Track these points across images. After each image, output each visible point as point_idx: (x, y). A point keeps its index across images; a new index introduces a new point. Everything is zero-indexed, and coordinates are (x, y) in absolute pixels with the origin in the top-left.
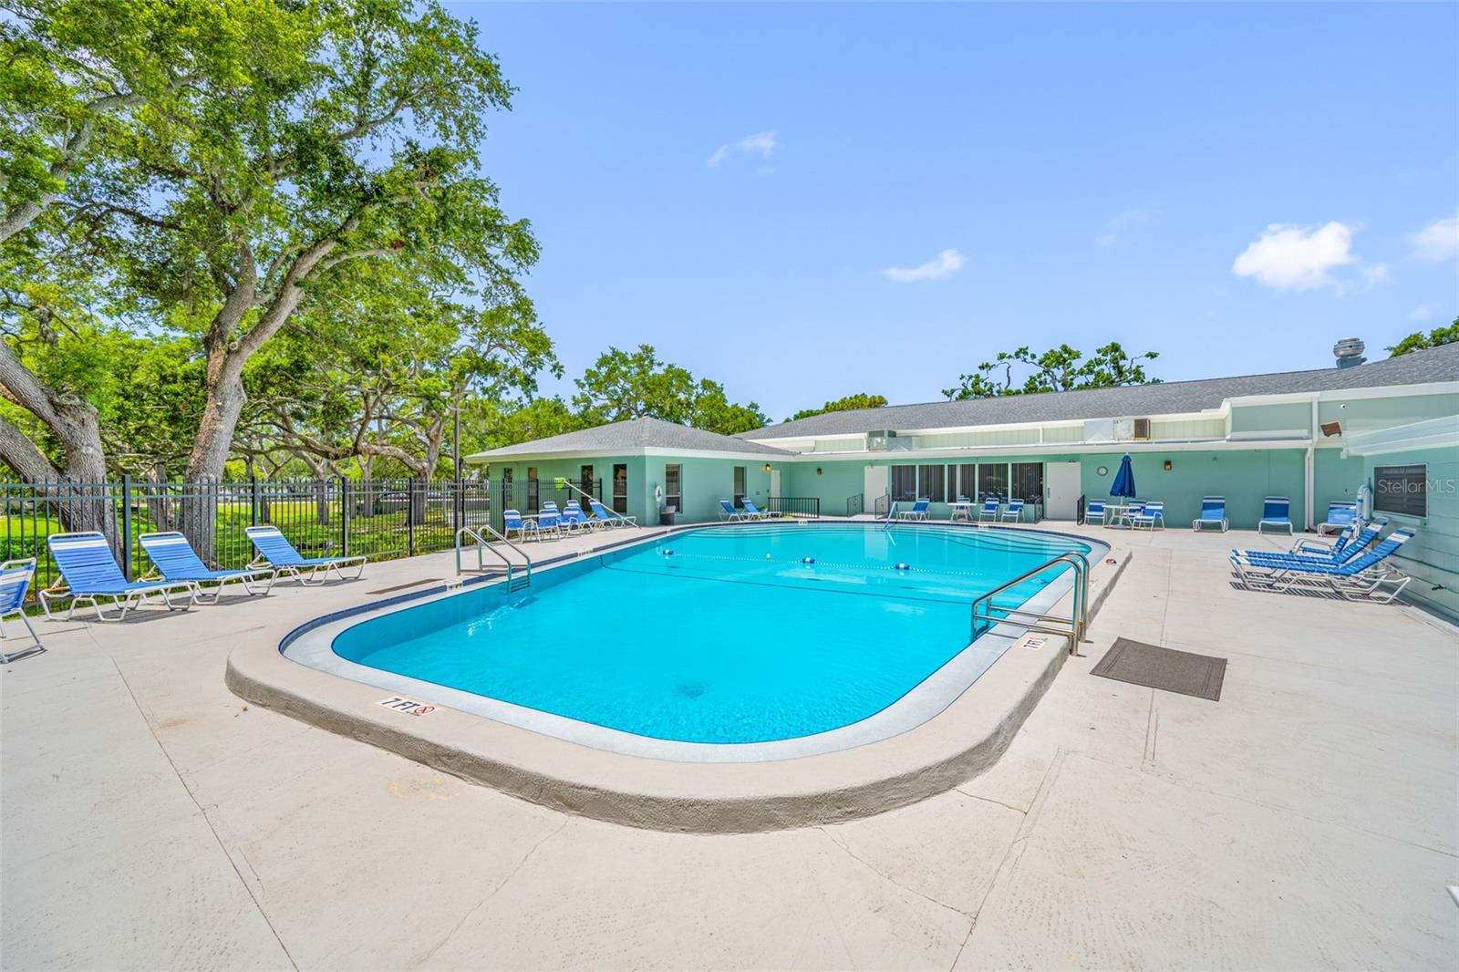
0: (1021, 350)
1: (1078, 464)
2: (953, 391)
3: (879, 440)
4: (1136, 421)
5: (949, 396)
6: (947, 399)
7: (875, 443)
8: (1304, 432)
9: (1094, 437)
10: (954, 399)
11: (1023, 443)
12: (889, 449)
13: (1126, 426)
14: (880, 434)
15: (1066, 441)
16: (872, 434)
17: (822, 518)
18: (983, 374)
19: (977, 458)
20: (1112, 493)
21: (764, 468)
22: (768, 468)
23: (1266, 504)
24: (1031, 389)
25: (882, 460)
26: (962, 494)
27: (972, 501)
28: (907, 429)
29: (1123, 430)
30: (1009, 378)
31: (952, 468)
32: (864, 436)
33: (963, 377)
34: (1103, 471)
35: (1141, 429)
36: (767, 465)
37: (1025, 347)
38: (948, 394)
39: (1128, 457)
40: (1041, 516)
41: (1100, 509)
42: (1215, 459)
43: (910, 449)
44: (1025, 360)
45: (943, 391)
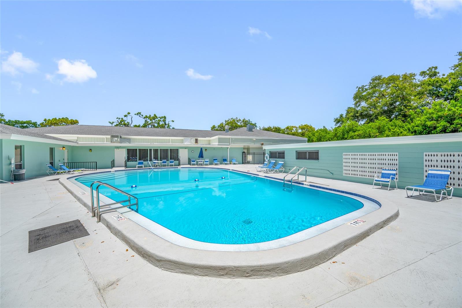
0: (139, 113)
1: (187, 149)
2: (113, 122)
3: (116, 139)
4: (195, 139)
5: (112, 124)
6: (110, 125)
7: (114, 140)
8: (229, 144)
9: (186, 143)
10: (113, 125)
11: (165, 143)
12: (121, 142)
13: (193, 140)
14: (117, 137)
15: (177, 143)
16: (113, 137)
17: (98, 171)
18: (125, 119)
19: (159, 147)
20: (199, 157)
21: (62, 149)
22: (64, 149)
23: (223, 159)
24: (145, 126)
25: (122, 147)
26: (154, 158)
27: (158, 160)
28: (124, 135)
29: (193, 141)
30: (132, 121)
31: (151, 150)
32: (109, 137)
33: (117, 118)
34: (193, 151)
35: (196, 141)
36: (63, 147)
37: (140, 112)
38: (112, 123)
39: (202, 148)
40: (179, 165)
41: (194, 161)
42: (214, 149)
43: (130, 143)
44: (140, 116)
45: (109, 122)
